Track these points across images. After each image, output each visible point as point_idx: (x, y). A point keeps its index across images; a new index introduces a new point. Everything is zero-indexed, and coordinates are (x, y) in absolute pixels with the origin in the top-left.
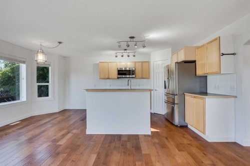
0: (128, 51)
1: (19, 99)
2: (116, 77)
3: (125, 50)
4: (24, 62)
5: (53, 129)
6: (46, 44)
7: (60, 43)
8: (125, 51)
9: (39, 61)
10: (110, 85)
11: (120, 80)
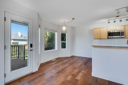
0: (120, 17)
1: (54, 49)
2: (107, 38)
3: (118, 16)
4: (56, 32)
5: (70, 67)
6: (66, 21)
7: (73, 19)
8: (118, 18)
9: (63, 30)
10: (101, 43)
11: (109, 40)
